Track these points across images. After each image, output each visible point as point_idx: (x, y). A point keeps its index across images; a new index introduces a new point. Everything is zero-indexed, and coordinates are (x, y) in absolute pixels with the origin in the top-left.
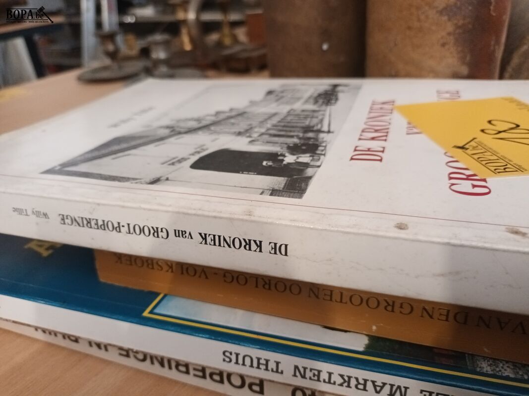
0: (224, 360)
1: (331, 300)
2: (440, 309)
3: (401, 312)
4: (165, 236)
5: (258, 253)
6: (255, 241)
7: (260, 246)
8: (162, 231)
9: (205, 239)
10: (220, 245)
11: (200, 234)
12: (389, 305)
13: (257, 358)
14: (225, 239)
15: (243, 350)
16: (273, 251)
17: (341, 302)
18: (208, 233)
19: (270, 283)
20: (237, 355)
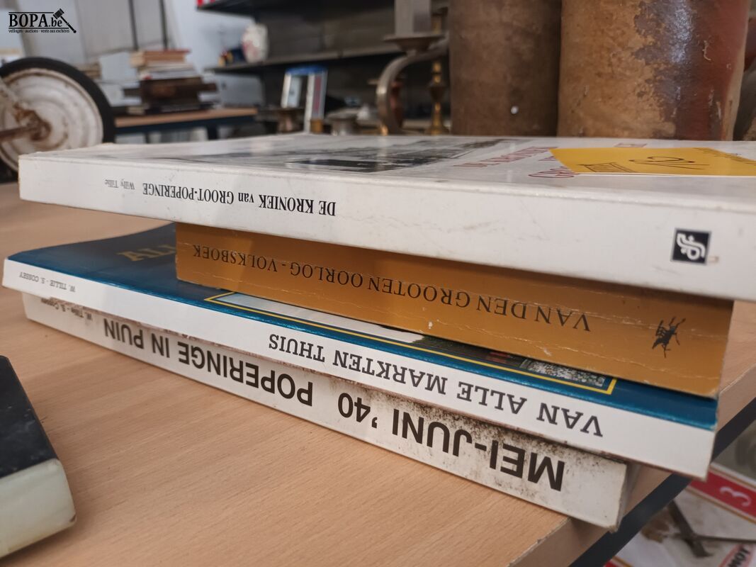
0: (270, 346)
1: (390, 292)
2: (497, 299)
3: (457, 305)
4: (230, 202)
5: (309, 214)
6: (307, 201)
7: (311, 206)
8: (228, 196)
9: (264, 201)
10: (276, 208)
11: (260, 196)
12: (446, 296)
13: (301, 342)
14: (281, 201)
15: (289, 333)
16: (322, 212)
17: (399, 294)
18: (267, 195)
19: (333, 274)
20: (283, 338)
